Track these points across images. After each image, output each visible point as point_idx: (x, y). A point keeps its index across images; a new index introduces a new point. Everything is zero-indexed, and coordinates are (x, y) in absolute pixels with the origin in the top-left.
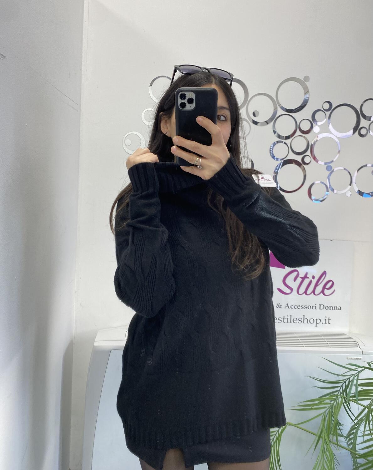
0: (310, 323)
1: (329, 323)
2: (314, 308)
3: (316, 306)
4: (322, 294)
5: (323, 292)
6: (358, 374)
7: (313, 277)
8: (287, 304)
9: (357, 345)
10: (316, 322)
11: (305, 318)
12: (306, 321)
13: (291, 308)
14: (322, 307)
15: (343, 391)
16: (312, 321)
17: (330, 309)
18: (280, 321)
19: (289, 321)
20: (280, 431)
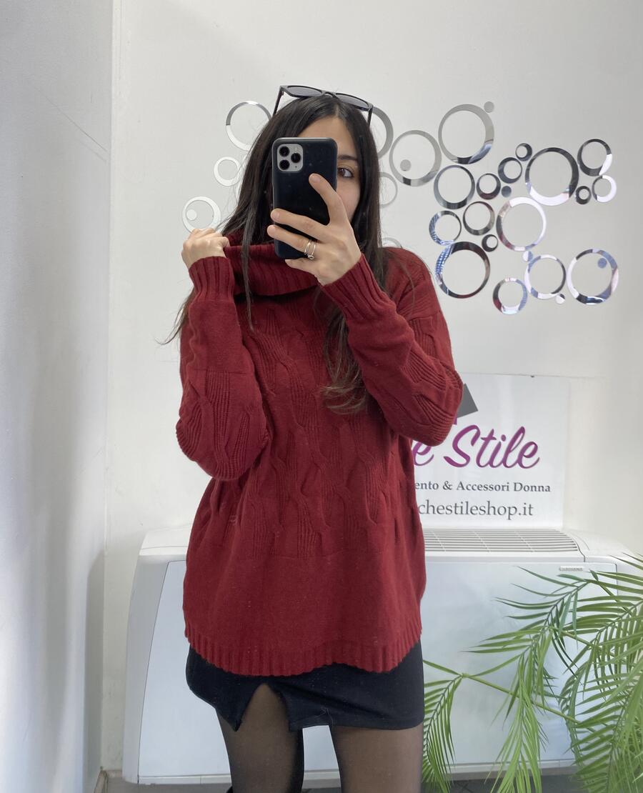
0: (499, 513)
1: (530, 514)
2: (505, 488)
3: (508, 486)
4: (517, 465)
5: (519, 461)
6: (577, 592)
7: (504, 438)
8: (461, 483)
9: (576, 548)
10: (509, 512)
11: (490, 505)
12: (492, 510)
13: (468, 489)
14: (518, 487)
15: (553, 621)
16: (502, 511)
17: (532, 490)
18: (450, 512)
19: (464, 511)
20: (451, 688)
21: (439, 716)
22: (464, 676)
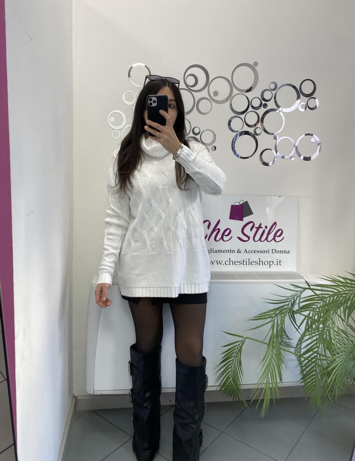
1: (280, 265)
2: (267, 252)
3: (269, 251)
5: (274, 239)
6: (300, 294)
7: (266, 227)
8: (246, 250)
9: (302, 278)
10: (270, 263)
11: (260, 261)
12: (261, 263)
13: (249, 253)
14: (274, 251)
16: (266, 263)
17: (281, 253)
18: (241, 264)
19: (248, 263)
20: (241, 344)
21: (236, 358)
22: (247, 338)
